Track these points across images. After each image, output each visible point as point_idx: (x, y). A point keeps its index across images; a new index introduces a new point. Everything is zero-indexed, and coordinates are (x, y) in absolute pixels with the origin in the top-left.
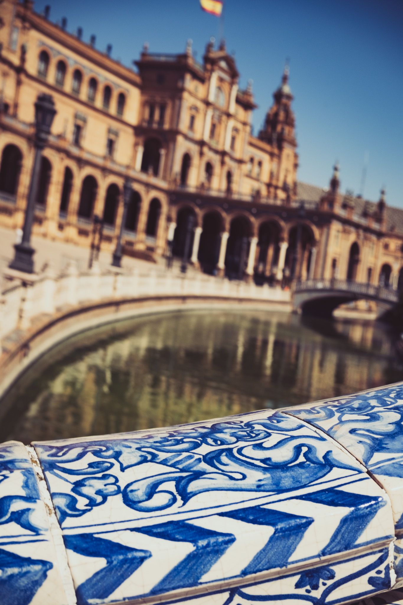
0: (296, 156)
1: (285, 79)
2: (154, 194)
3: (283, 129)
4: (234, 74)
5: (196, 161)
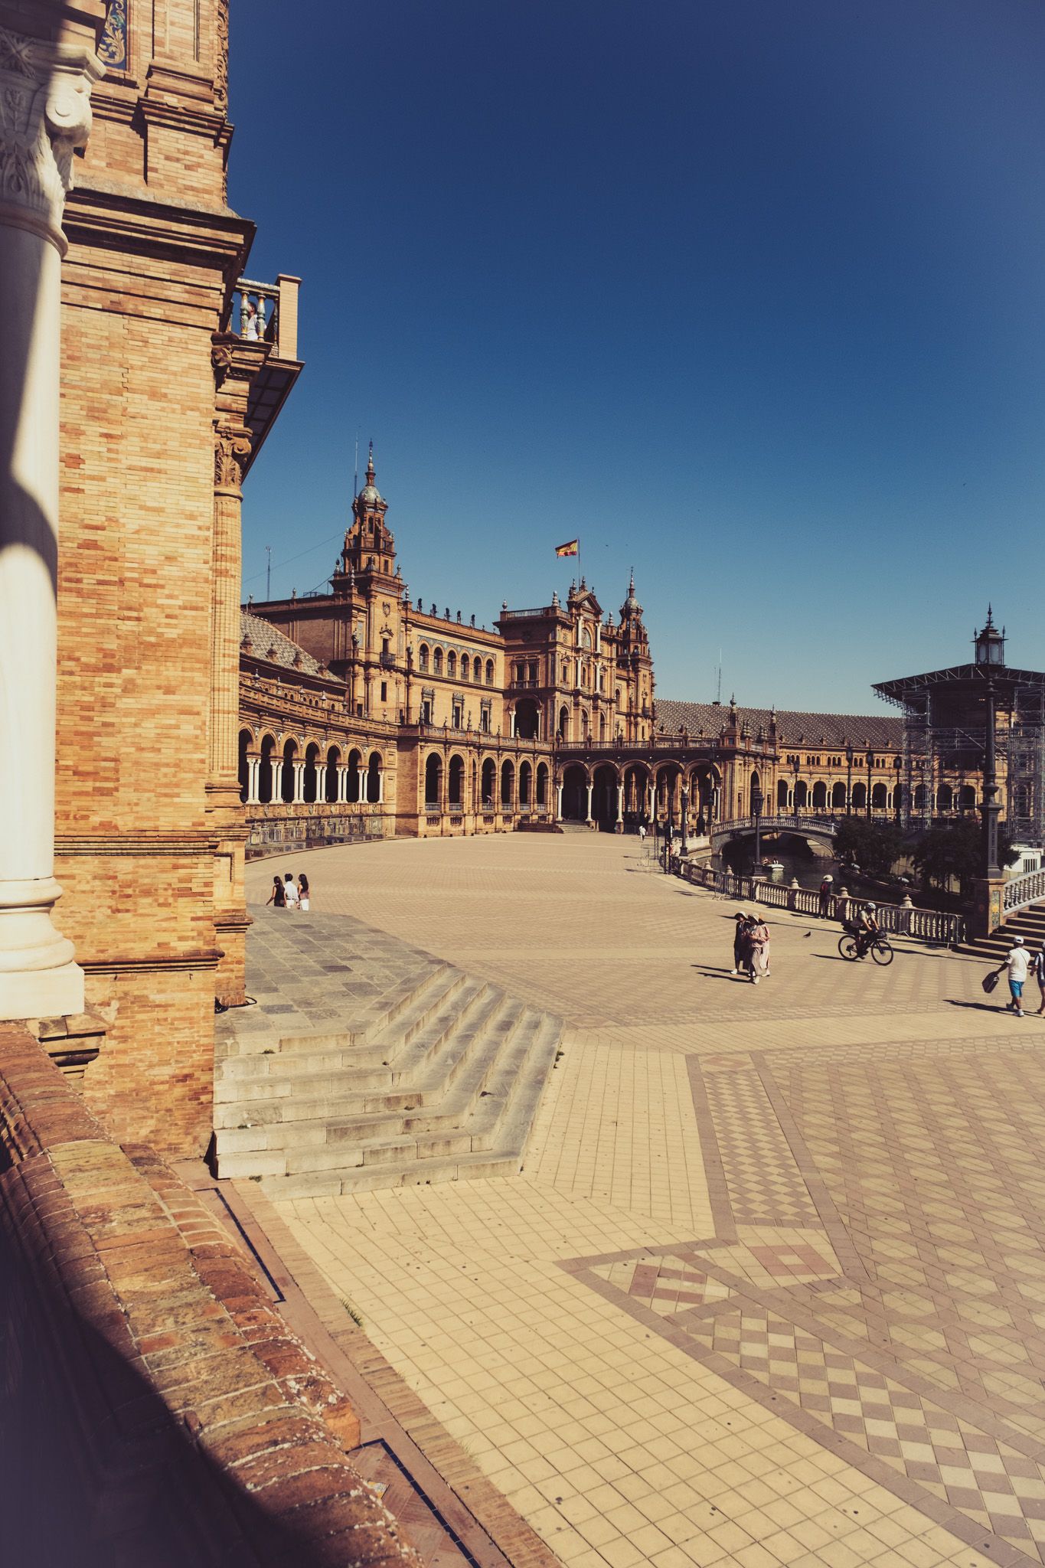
0: (651, 675)
1: (630, 591)
3: (636, 648)
4: (596, 612)
5: (572, 714)
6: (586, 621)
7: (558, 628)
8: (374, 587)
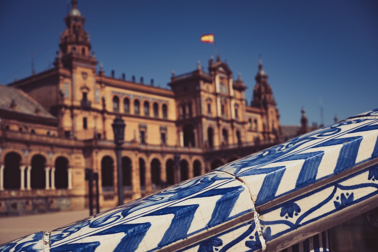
0: (277, 111)
1: (260, 67)
2: (194, 158)
3: (265, 97)
4: (228, 73)
5: (216, 131)
6: (221, 78)
7: (202, 82)
8: (74, 63)
